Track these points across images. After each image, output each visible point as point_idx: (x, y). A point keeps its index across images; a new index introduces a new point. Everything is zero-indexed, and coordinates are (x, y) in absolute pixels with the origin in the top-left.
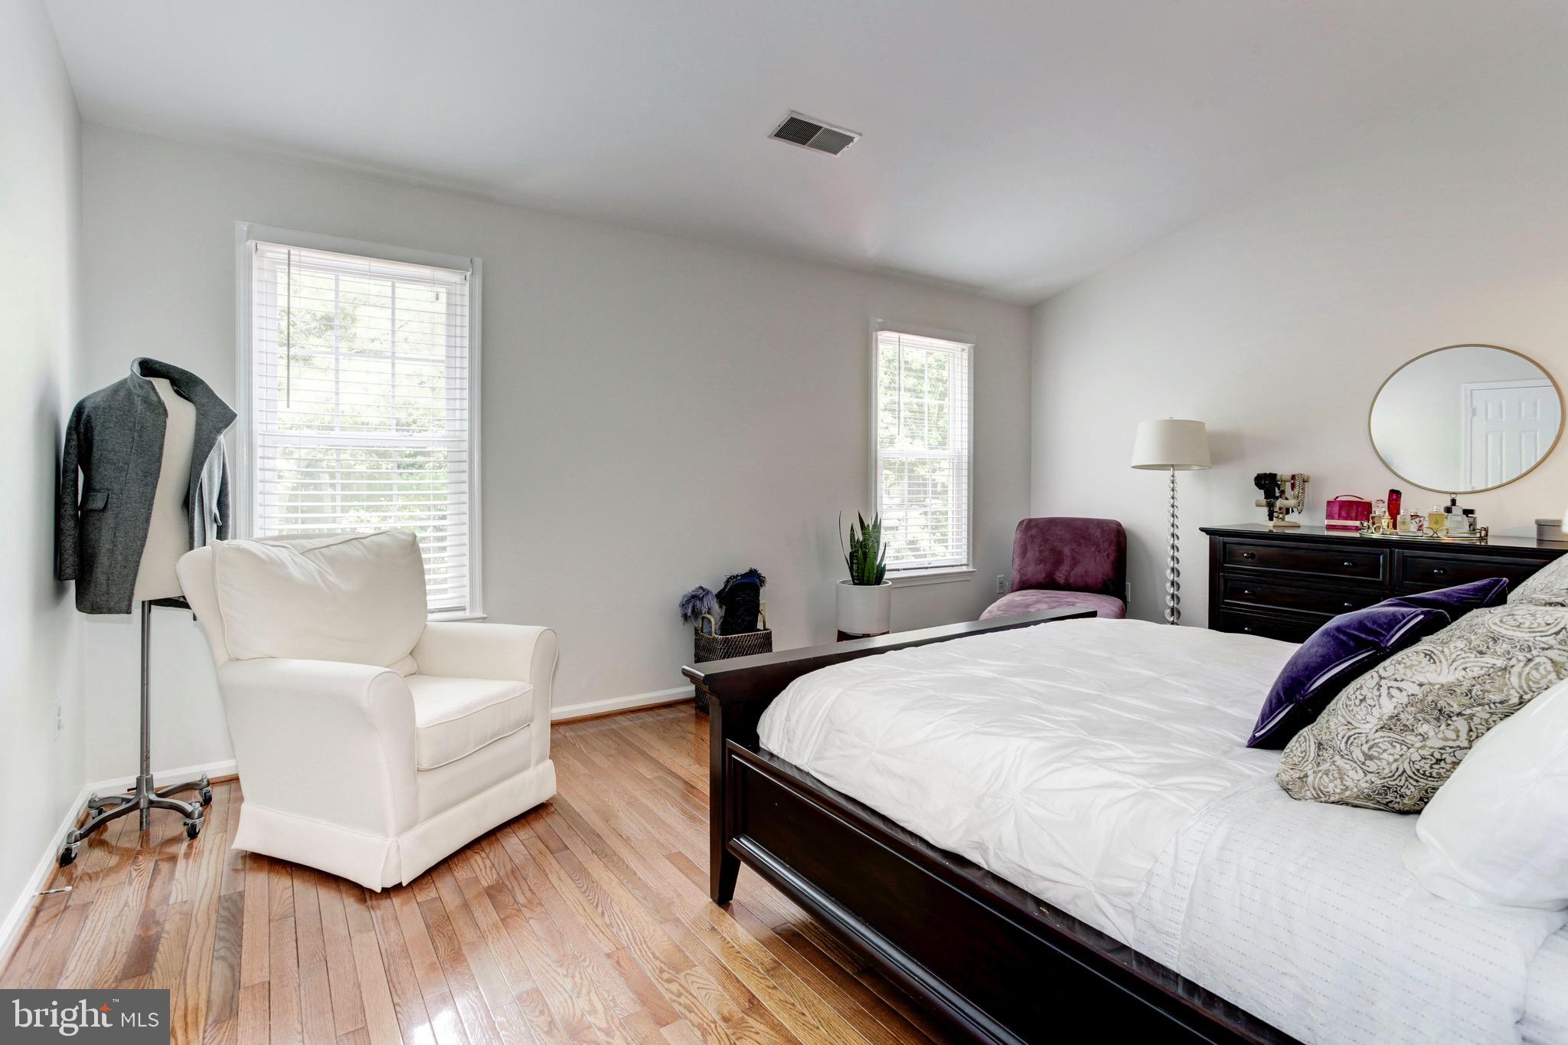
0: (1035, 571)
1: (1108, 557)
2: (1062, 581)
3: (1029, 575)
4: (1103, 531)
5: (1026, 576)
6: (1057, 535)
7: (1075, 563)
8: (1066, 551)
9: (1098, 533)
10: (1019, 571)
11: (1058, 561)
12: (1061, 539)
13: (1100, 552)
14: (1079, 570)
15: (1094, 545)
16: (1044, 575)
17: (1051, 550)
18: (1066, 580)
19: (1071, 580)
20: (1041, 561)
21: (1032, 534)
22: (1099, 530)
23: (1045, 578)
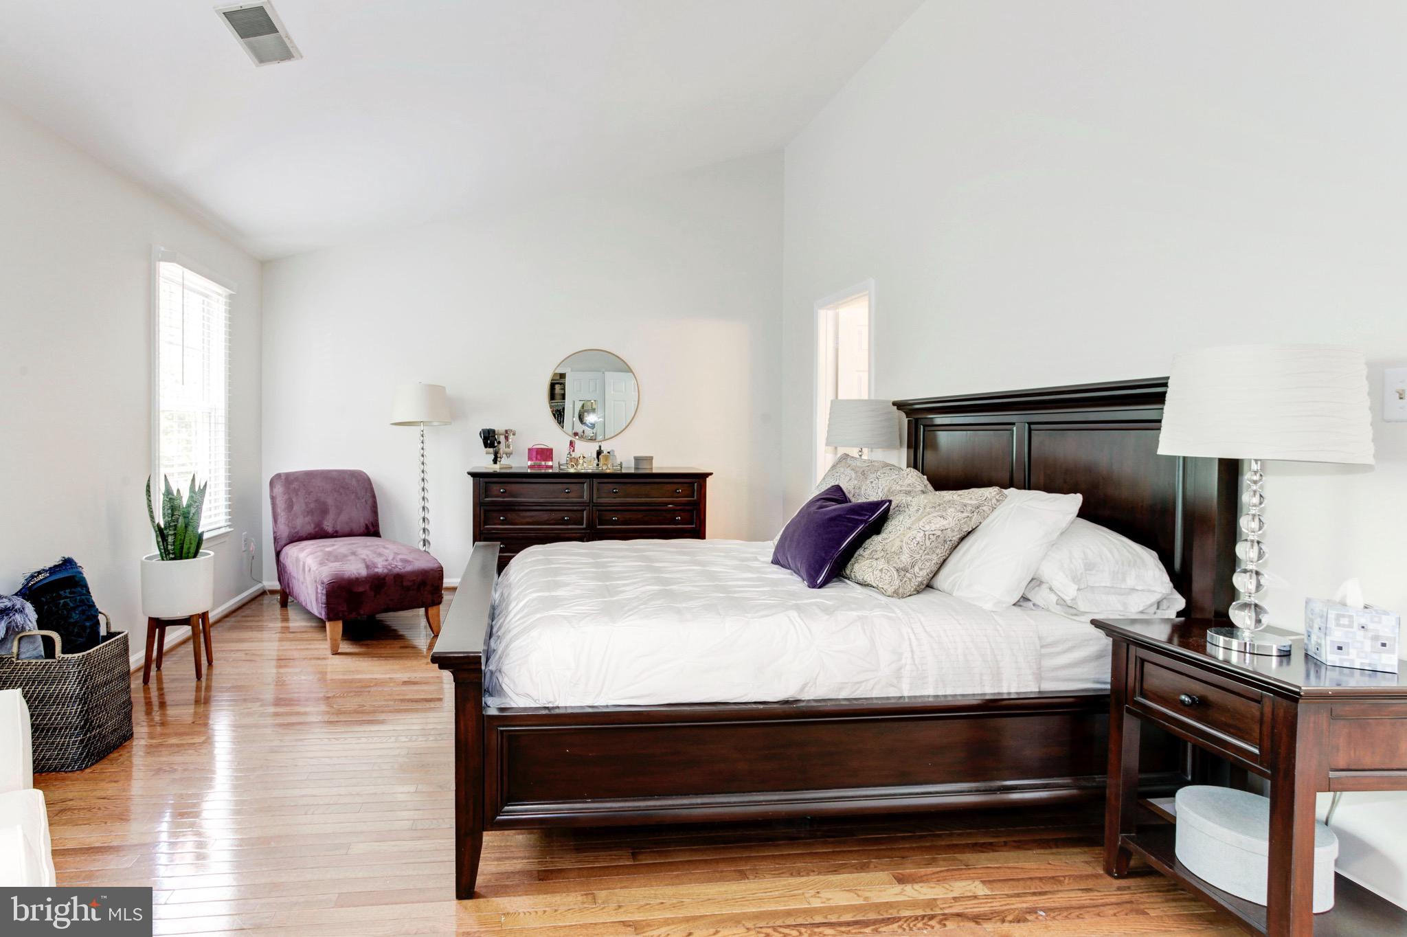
0: (303, 523)
1: (367, 503)
2: (330, 529)
3: (299, 528)
4: (358, 481)
5: (295, 528)
6: (319, 487)
7: (340, 511)
8: (330, 501)
9: (354, 482)
10: (288, 526)
11: (324, 511)
12: (323, 490)
13: (359, 499)
14: (344, 517)
15: (353, 493)
16: (313, 526)
17: (316, 501)
18: (334, 527)
19: (338, 528)
20: (308, 512)
21: (295, 488)
22: (354, 479)
23: (315, 528)
